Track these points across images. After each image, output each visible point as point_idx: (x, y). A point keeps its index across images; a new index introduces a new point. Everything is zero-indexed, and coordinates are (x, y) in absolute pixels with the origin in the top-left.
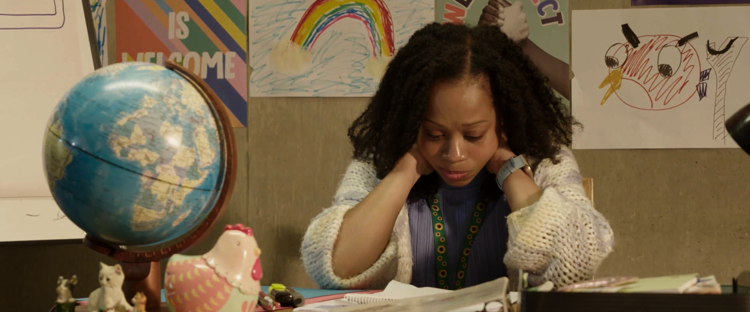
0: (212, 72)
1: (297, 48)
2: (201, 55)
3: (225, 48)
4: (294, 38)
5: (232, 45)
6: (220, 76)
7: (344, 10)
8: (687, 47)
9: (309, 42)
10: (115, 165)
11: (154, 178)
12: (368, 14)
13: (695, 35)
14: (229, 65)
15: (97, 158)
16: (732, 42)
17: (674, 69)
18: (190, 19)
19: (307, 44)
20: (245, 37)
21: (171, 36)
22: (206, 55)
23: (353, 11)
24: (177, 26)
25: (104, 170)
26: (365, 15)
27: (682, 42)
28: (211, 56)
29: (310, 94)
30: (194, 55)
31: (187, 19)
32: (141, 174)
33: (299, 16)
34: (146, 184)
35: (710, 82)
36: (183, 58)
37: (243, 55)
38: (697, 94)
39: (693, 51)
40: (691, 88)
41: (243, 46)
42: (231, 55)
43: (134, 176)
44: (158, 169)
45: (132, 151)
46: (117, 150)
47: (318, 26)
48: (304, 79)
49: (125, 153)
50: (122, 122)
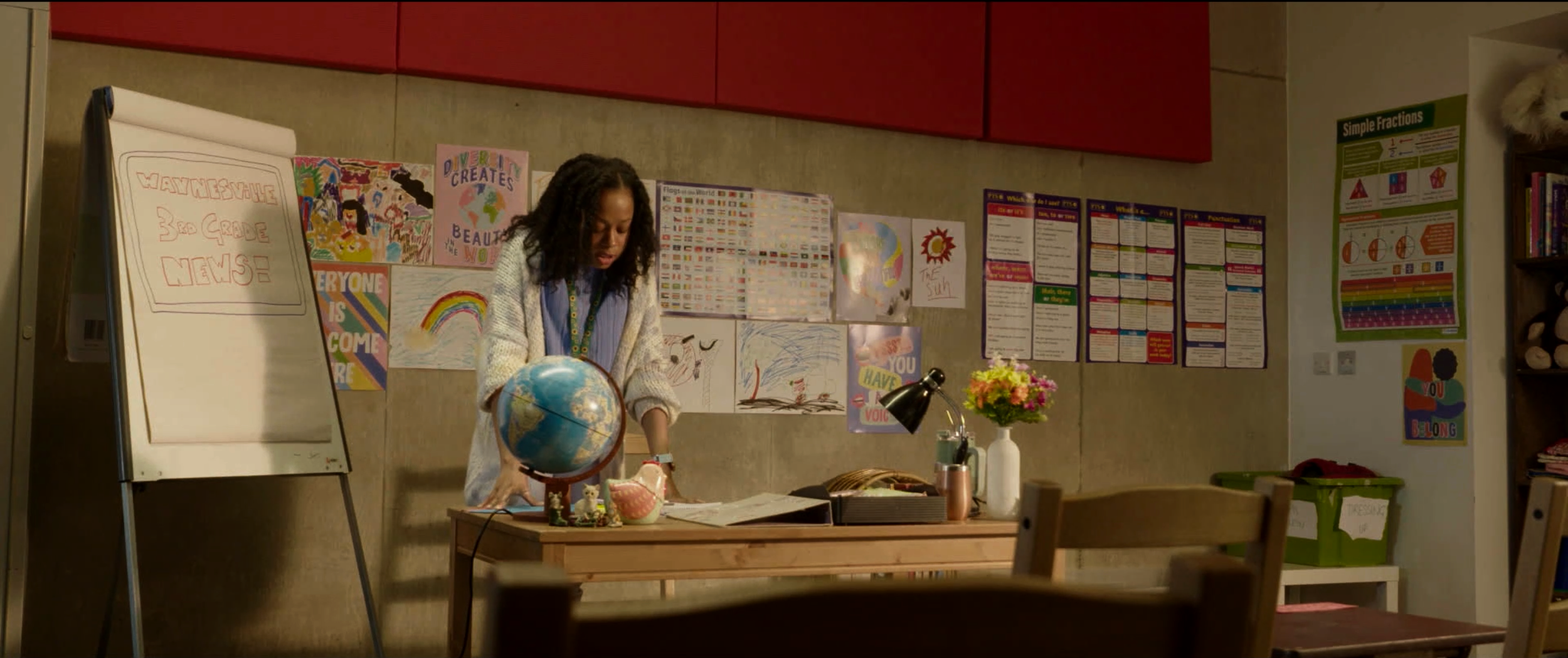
0: (361, 348)
1: (426, 334)
2: (353, 335)
3: (373, 330)
4: (423, 325)
5: (377, 328)
6: (367, 351)
7: (461, 307)
8: (687, 344)
9: (437, 327)
10: (574, 422)
11: (595, 431)
12: (478, 309)
13: (692, 337)
14: (374, 343)
15: (562, 417)
16: (714, 342)
17: (680, 358)
18: (346, 307)
19: (432, 330)
20: (387, 323)
21: (331, 320)
22: (357, 335)
23: (467, 307)
24: (336, 312)
25: (567, 425)
26: (476, 311)
27: (685, 341)
28: (361, 336)
29: (435, 367)
30: (347, 334)
31: (344, 307)
32: (588, 428)
33: (428, 309)
34: (590, 434)
35: (701, 368)
36: (339, 337)
37: (385, 336)
38: (693, 377)
39: (691, 347)
40: (689, 372)
41: (385, 329)
42: (376, 335)
43: (584, 429)
44: (597, 425)
45: (585, 413)
46: (576, 412)
47: (442, 317)
48: (430, 356)
49: (580, 415)
50: (578, 394)
